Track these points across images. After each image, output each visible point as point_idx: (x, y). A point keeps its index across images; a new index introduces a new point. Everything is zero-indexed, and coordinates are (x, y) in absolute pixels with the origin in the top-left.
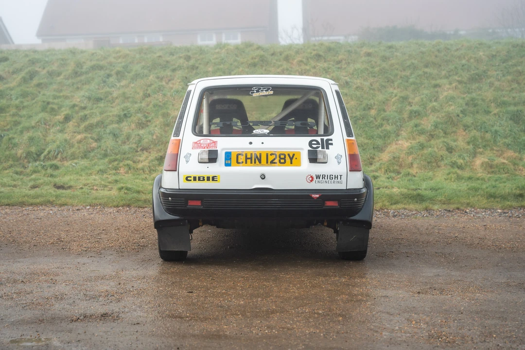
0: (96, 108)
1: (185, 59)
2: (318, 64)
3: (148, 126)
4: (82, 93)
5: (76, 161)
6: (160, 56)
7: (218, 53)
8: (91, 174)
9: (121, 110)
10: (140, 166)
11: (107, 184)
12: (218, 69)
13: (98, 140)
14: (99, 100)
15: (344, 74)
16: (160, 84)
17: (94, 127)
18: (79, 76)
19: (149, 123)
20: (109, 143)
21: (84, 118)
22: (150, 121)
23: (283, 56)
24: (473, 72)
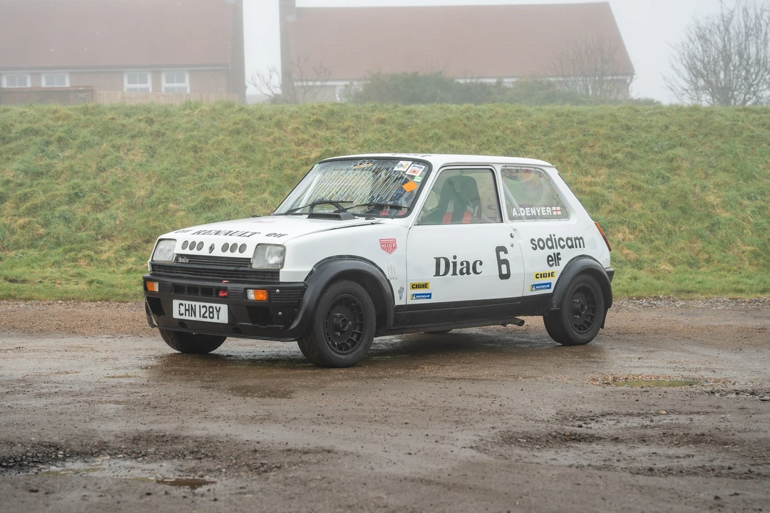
0: (37, 185)
1: (147, 122)
2: (319, 133)
3: (107, 208)
4: (15, 165)
5: (21, 251)
6: (113, 119)
7: (189, 115)
8: (44, 267)
9: (71, 188)
10: (104, 257)
11: (70, 278)
12: (192, 137)
13: (46, 224)
14: (38, 174)
15: (352, 146)
16: (117, 154)
17: (39, 209)
18: (7, 143)
19: (109, 205)
20: (60, 228)
21: (25, 198)
22: (109, 203)
23: (274, 120)
24: (509, 146)
